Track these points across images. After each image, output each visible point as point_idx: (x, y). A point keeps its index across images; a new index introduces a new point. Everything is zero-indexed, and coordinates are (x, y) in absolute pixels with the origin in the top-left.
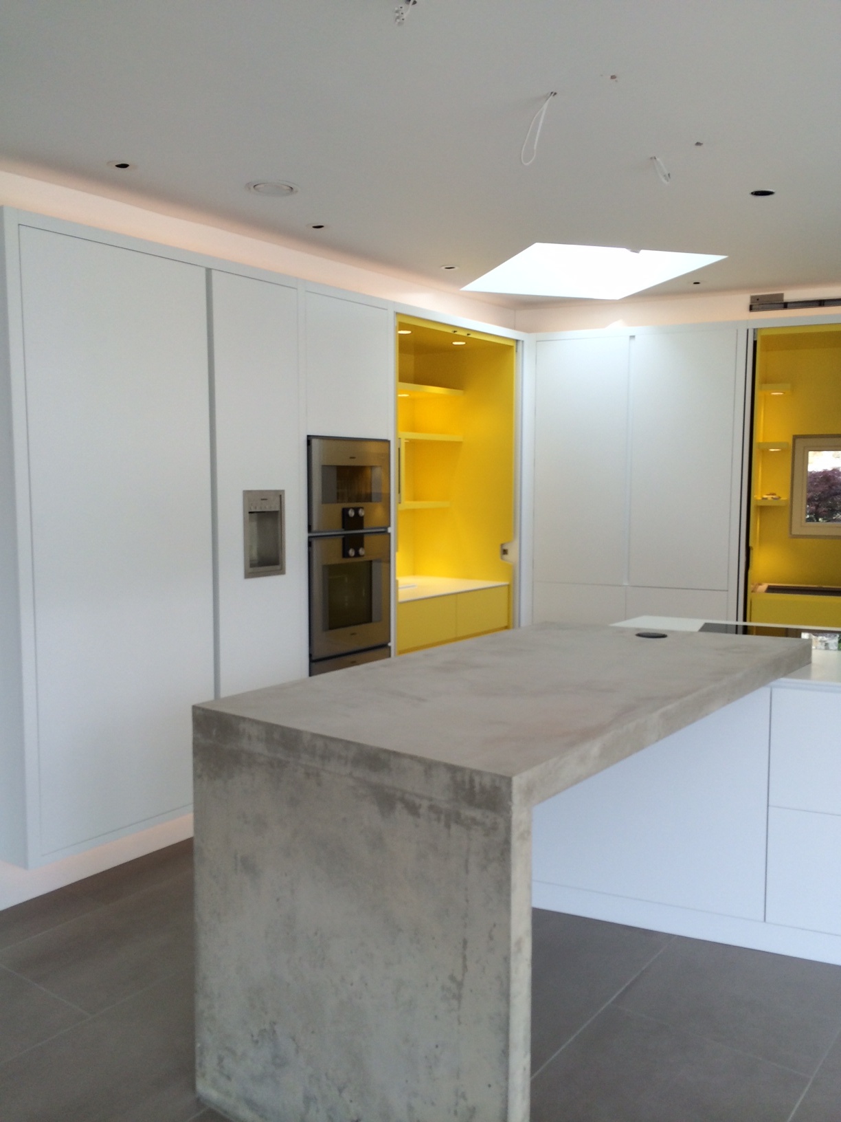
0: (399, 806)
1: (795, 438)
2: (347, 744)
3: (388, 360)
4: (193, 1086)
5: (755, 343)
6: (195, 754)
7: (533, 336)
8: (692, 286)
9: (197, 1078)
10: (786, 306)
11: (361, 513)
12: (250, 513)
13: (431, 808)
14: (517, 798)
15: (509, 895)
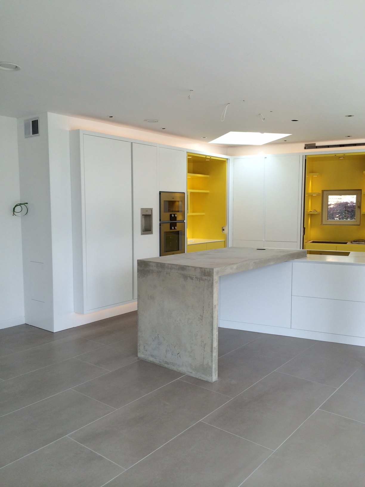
0: (189, 278)
1: (323, 191)
2: (176, 265)
3: (184, 166)
4: (137, 356)
5: (306, 160)
6: (138, 272)
7: (233, 157)
8: (284, 141)
9: (138, 353)
10: (317, 147)
11: (176, 215)
12: (143, 215)
13: (196, 278)
14: (215, 273)
15: (213, 295)
